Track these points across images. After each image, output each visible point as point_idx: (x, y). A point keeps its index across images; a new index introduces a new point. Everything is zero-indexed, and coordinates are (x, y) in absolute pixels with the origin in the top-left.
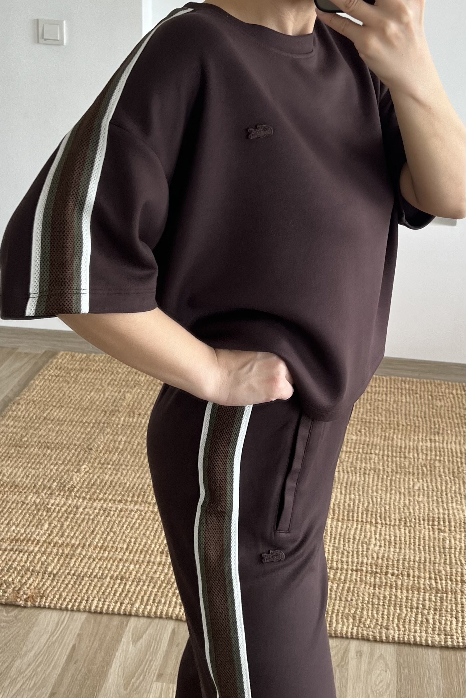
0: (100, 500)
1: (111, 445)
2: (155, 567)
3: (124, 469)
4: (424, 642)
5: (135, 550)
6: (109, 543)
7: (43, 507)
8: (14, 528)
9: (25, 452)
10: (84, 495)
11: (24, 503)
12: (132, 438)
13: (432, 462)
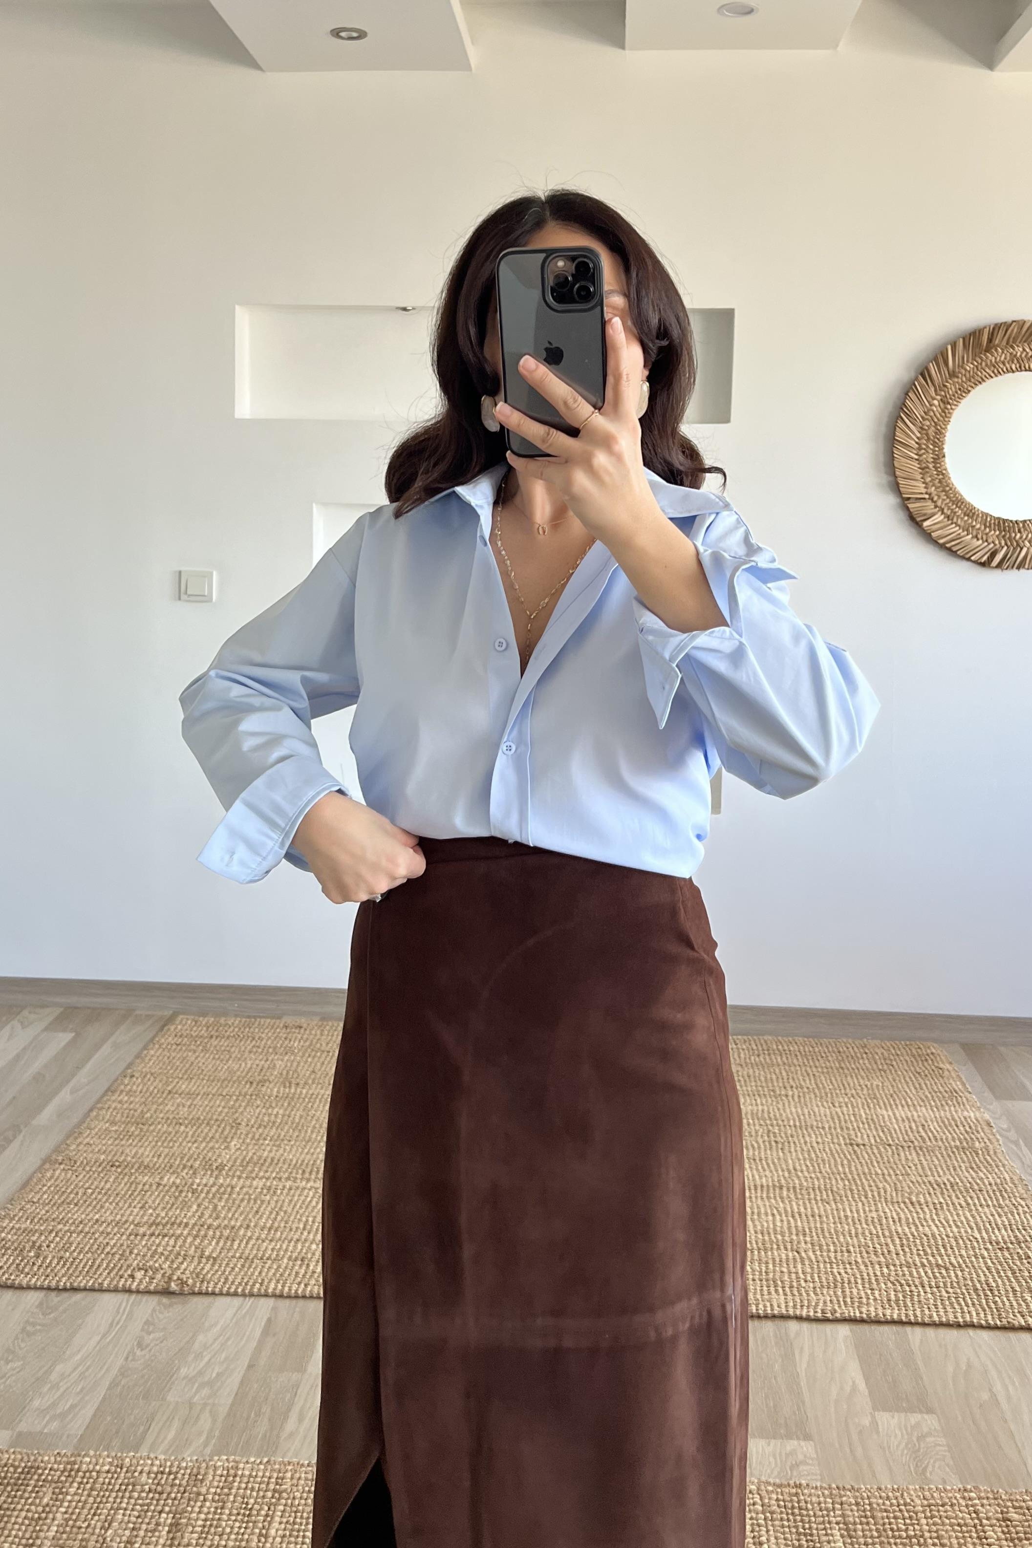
9: (150, 1130)
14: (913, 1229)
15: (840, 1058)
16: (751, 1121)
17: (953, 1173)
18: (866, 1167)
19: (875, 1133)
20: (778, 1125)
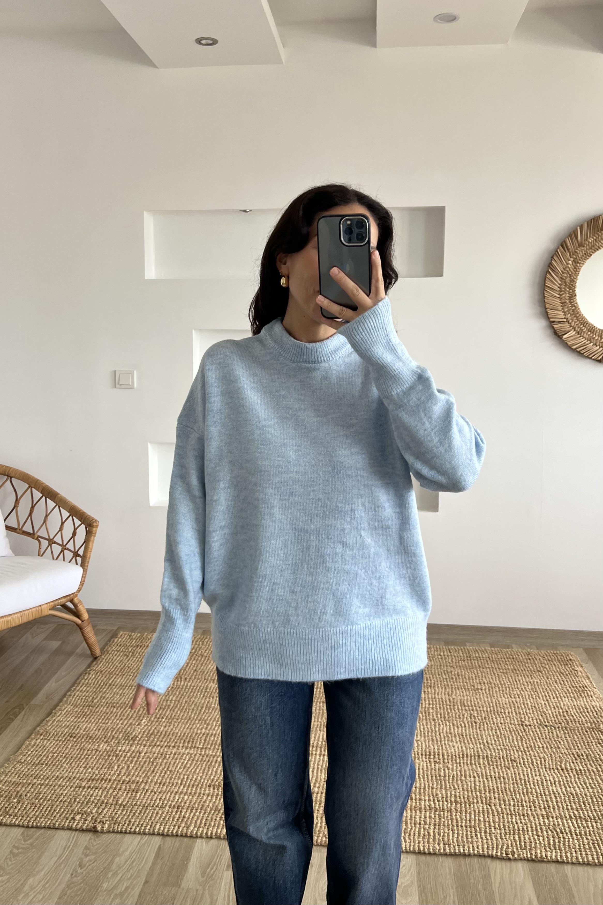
0: (158, 746)
1: (164, 704)
2: (205, 797)
3: (175, 722)
4: (426, 850)
5: (187, 785)
6: (166, 779)
7: (112, 754)
8: (90, 770)
9: (96, 711)
10: (144, 742)
11: (97, 750)
12: (181, 697)
13: (427, 709)
14: (564, 790)
15: (514, 663)
16: (460, 707)
17: (587, 747)
18: (532, 742)
19: (536, 716)
20: (477, 711)
